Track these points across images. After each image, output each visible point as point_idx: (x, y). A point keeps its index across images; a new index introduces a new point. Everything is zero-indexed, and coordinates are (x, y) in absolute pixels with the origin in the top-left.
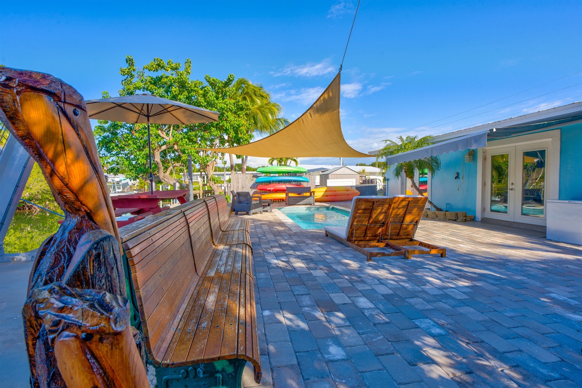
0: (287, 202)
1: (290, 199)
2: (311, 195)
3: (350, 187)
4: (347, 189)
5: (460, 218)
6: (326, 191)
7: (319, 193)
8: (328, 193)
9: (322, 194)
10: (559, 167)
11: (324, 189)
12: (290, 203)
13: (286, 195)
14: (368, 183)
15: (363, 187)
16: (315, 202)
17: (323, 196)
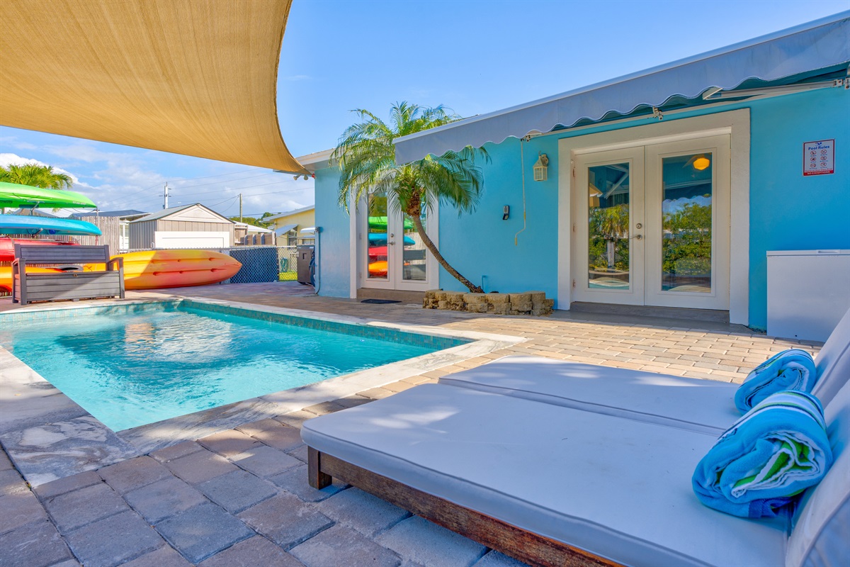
0: (18, 295)
1: (29, 283)
2: (109, 267)
3: (217, 252)
4: (210, 255)
5: (539, 307)
6: (153, 261)
7: (135, 266)
8: (158, 267)
9: (140, 269)
10: (748, 185)
11: (148, 256)
12: (30, 297)
13: (16, 272)
14: (255, 242)
15: (245, 251)
16: (127, 289)
17: (143, 274)
